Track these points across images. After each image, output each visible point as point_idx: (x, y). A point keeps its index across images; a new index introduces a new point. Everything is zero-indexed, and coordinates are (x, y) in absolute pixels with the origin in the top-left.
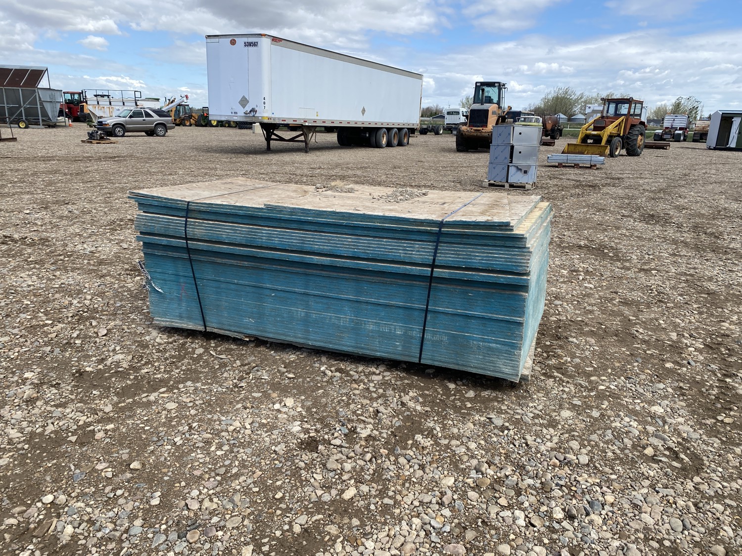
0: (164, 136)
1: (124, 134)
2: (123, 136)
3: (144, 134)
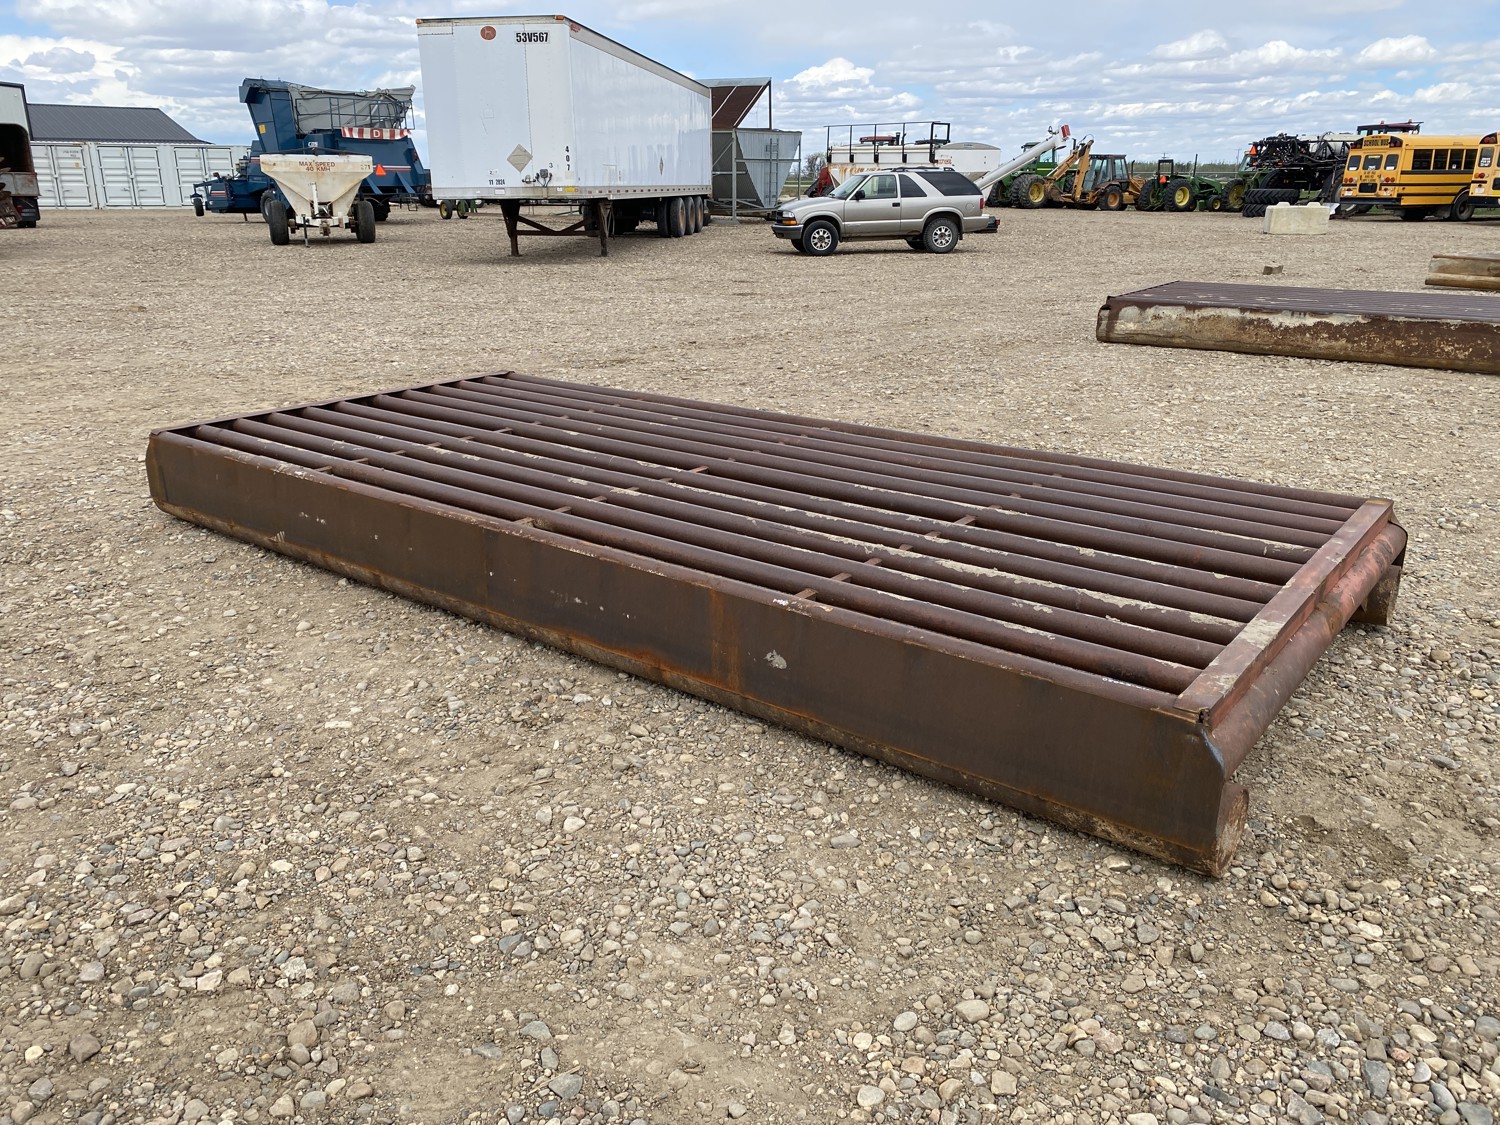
0: (950, 250)
1: (834, 244)
2: (831, 252)
3: (903, 244)
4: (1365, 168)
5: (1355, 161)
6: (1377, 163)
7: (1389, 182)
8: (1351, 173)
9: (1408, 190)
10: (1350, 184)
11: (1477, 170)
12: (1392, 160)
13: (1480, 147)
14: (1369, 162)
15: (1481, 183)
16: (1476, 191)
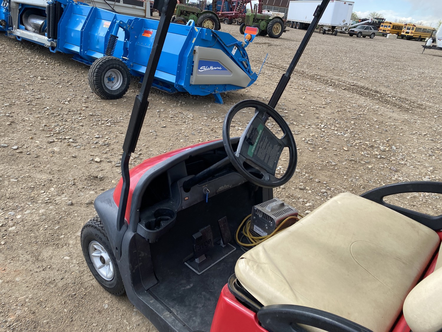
4: (384, 27)
5: (382, 26)
6: (387, 26)
7: (388, 30)
8: (381, 28)
9: (391, 32)
10: (381, 30)
11: (403, 30)
12: (389, 26)
13: (404, 26)
14: (385, 26)
15: (403, 32)
16: (402, 33)
